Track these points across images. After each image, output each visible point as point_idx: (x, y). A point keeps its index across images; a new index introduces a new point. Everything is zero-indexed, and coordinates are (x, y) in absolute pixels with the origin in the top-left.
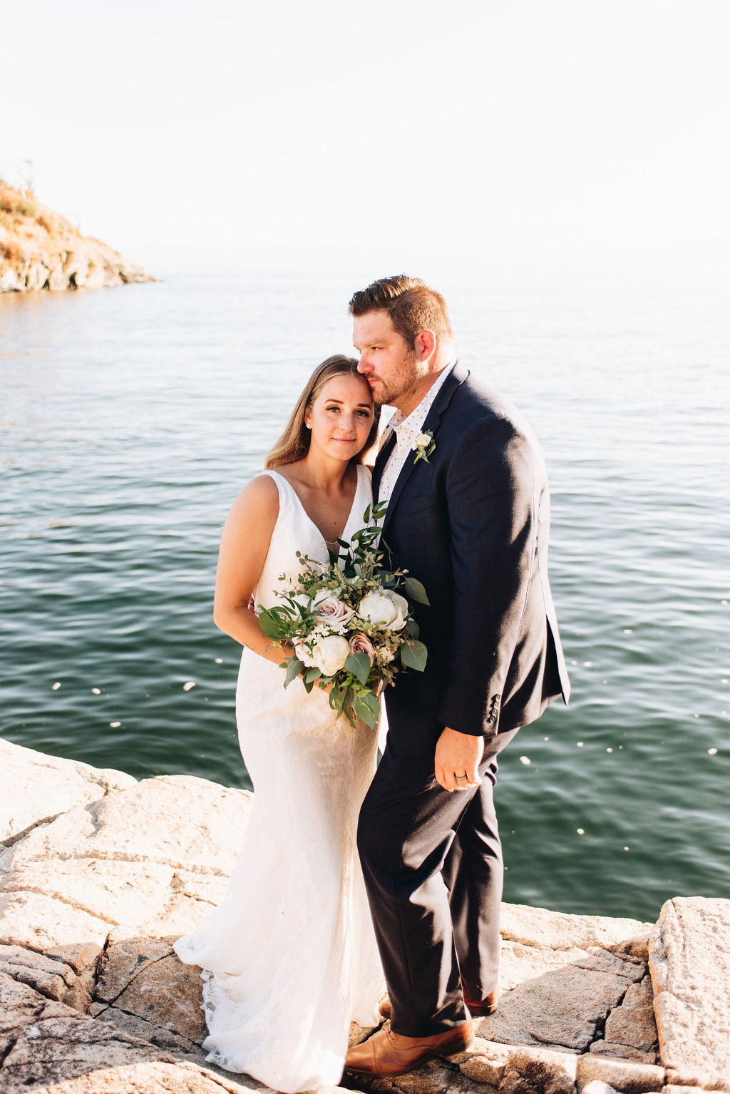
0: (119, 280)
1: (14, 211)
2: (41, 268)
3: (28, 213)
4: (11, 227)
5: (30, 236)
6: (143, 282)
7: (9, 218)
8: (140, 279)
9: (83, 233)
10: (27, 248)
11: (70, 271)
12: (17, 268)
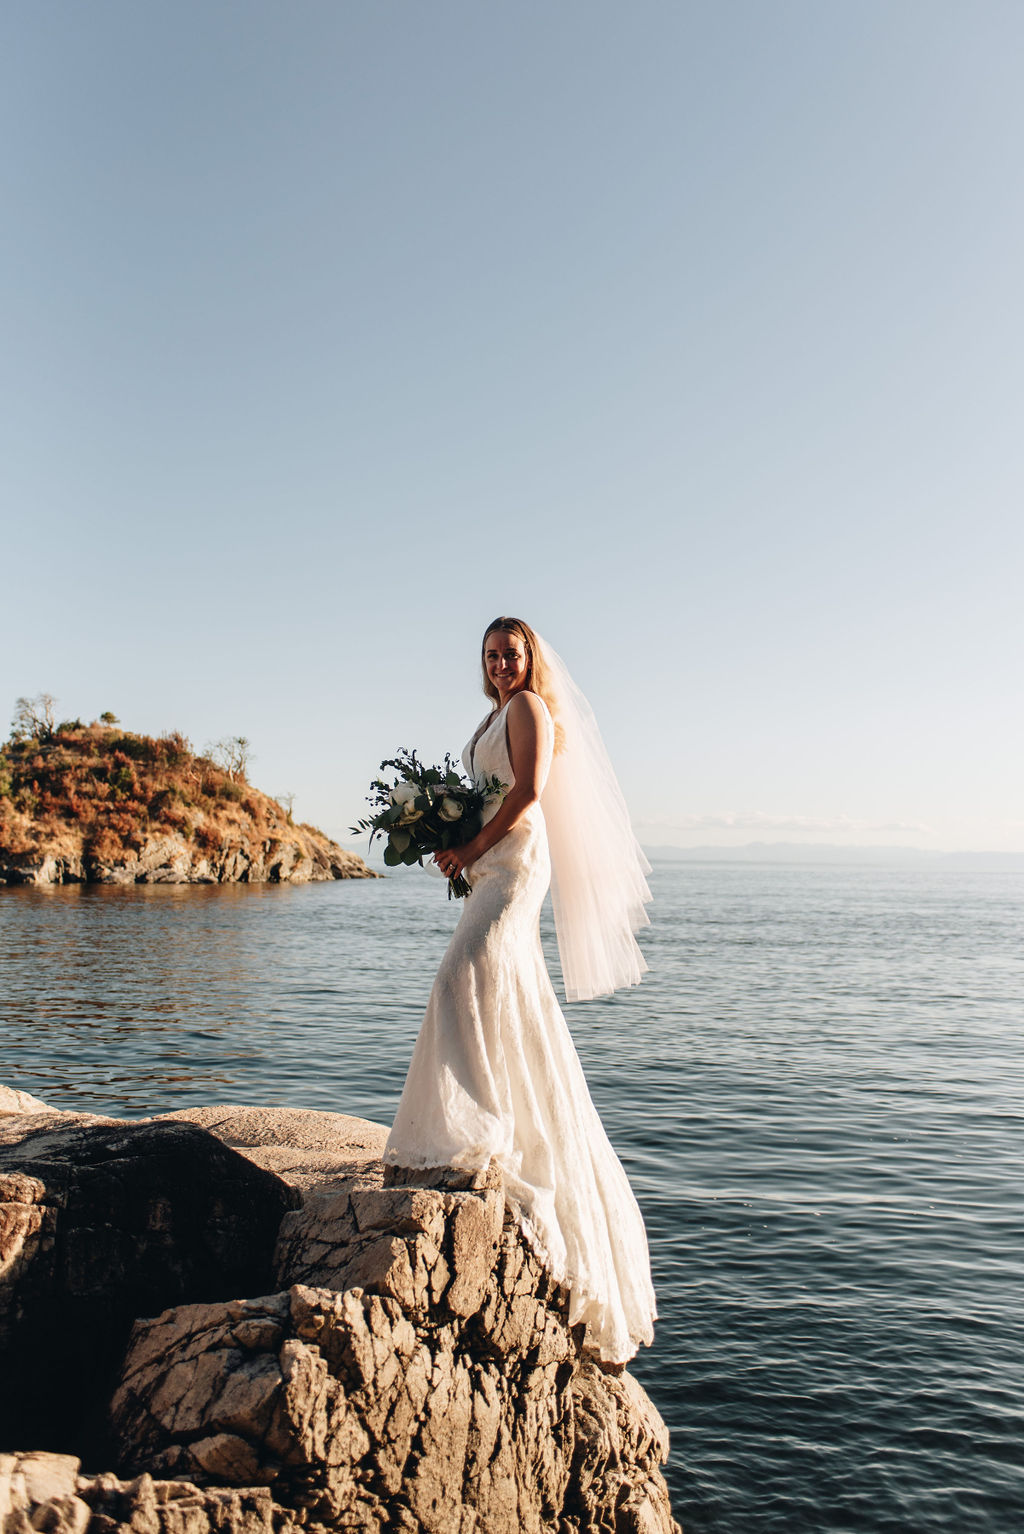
0: (330, 875)
1: (218, 795)
2: (240, 857)
3: (234, 798)
4: (212, 811)
5: (231, 822)
6: (360, 877)
7: (211, 802)
8: (356, 873)
9: (296, 819)
10: (227, 834)
11: (273, 862)
12: (212, 858)
